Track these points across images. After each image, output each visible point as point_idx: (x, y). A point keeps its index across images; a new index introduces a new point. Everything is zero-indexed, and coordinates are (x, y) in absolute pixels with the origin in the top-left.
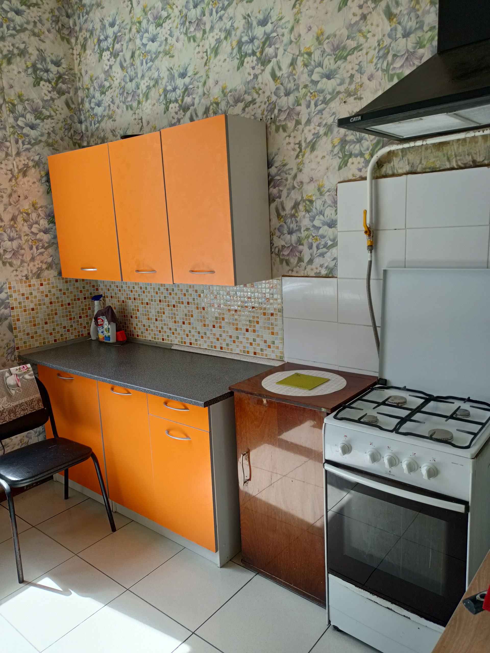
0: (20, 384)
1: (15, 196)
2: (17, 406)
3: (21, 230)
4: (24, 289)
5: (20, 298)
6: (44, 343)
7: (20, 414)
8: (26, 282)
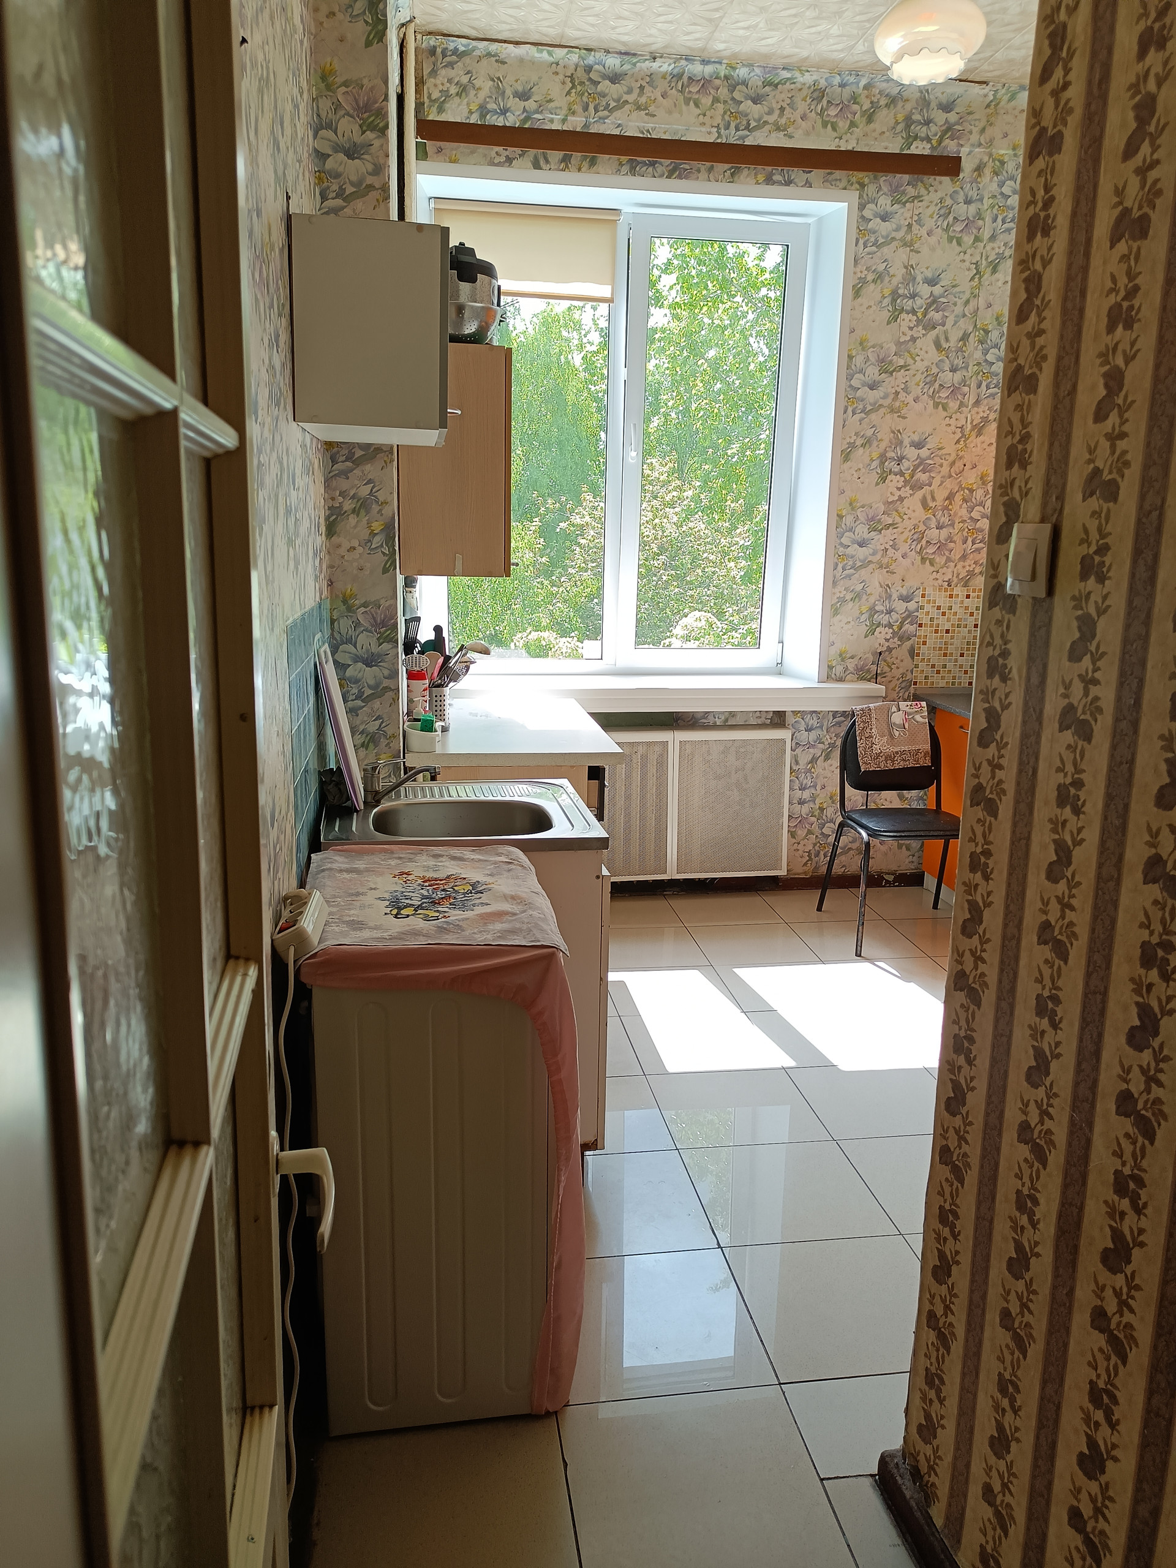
0: (907, 727)
1: (959, 465)
2: (897, 753)
3: (956, 514)
4: (942, 600)
5: (934, 613)
6: (953, 684)
7: (899, 764)
8: (946, 590)
